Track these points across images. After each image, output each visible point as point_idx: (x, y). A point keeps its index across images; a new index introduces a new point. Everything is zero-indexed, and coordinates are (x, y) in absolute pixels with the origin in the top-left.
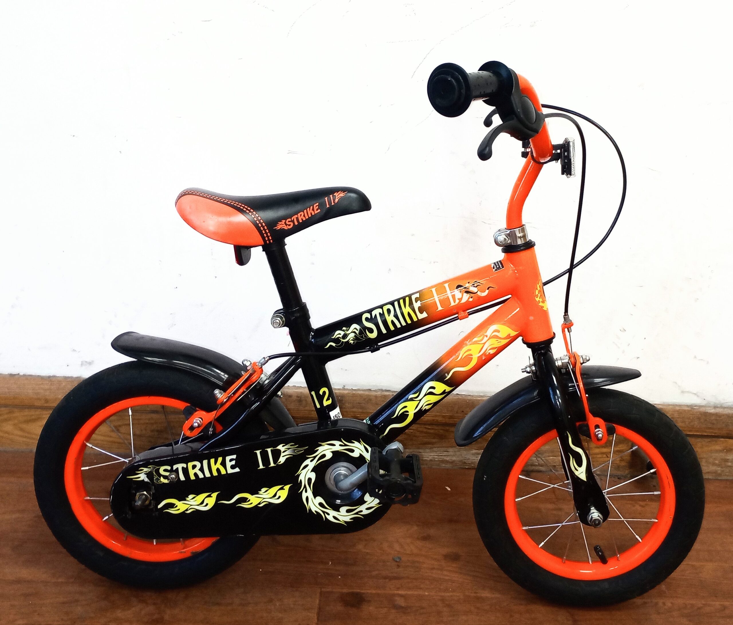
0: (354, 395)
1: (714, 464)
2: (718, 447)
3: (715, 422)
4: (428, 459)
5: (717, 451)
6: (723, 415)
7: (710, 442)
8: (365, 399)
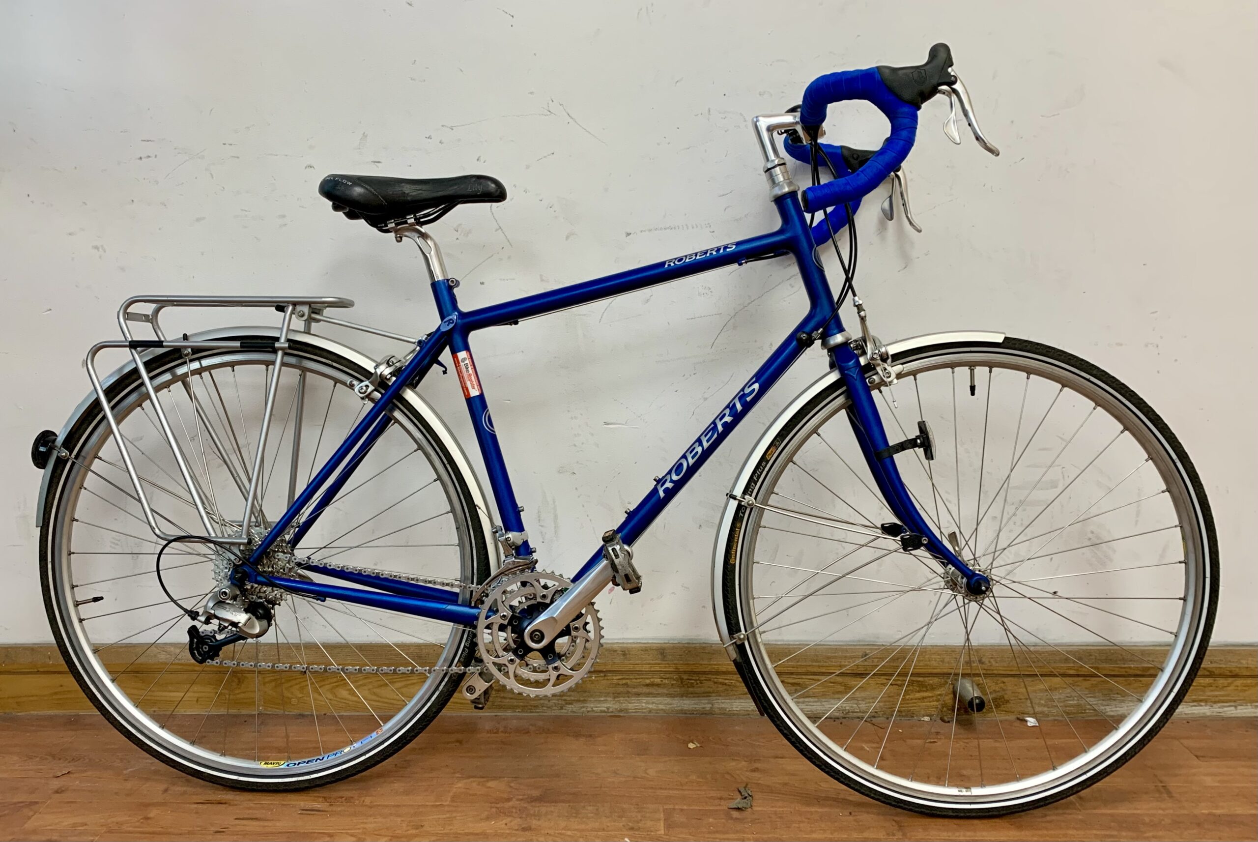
0: (673, 648)
1: (1040, 705)
2: (1041, 687)
3: (1036, 660)
4: (750, 709)
5: (1041, 690)
6: (1043, 653)
7: (1033, 681)
8: (684, 652)
